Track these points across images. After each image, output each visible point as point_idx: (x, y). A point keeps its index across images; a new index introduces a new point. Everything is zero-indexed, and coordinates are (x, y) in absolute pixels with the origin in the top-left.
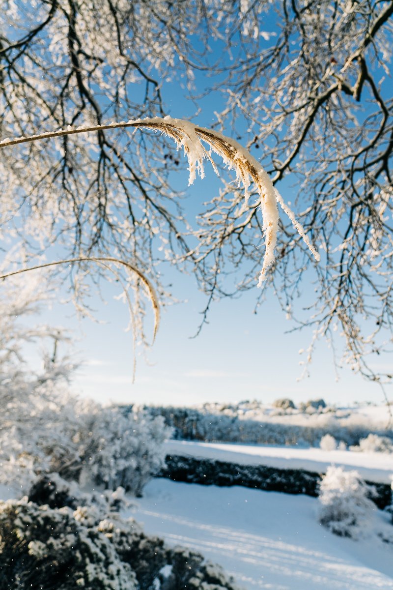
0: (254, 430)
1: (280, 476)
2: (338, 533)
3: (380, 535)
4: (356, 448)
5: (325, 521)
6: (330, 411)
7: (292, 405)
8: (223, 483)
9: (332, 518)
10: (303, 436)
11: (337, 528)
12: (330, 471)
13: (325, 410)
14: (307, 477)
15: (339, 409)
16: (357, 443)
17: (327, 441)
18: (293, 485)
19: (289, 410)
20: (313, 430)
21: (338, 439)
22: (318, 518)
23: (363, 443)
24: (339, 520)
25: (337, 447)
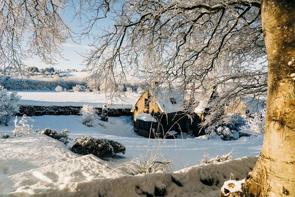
0: (20, 83)
1: (62, 109)
2: (89, 126)
3: (100, 124)
4: (71, 90)
5: (84, 123)
6: (56, 73)
7: (37, 70)
8: (37, 114)
9: (87, 122)
10: (46, 85)
11: (88, 125)
12: (84, 106)
13: (54, 73)
14: (72, 109)
15: (61, 72)
16: (71, 88)
17: (59, 88)
18: (67, 112)
19: (36, 73)
20: (51, 83)
21: (63, 87)
22: (82, 122)
23: (74, 88)
24: (89, 122)
25: (63, 90)
